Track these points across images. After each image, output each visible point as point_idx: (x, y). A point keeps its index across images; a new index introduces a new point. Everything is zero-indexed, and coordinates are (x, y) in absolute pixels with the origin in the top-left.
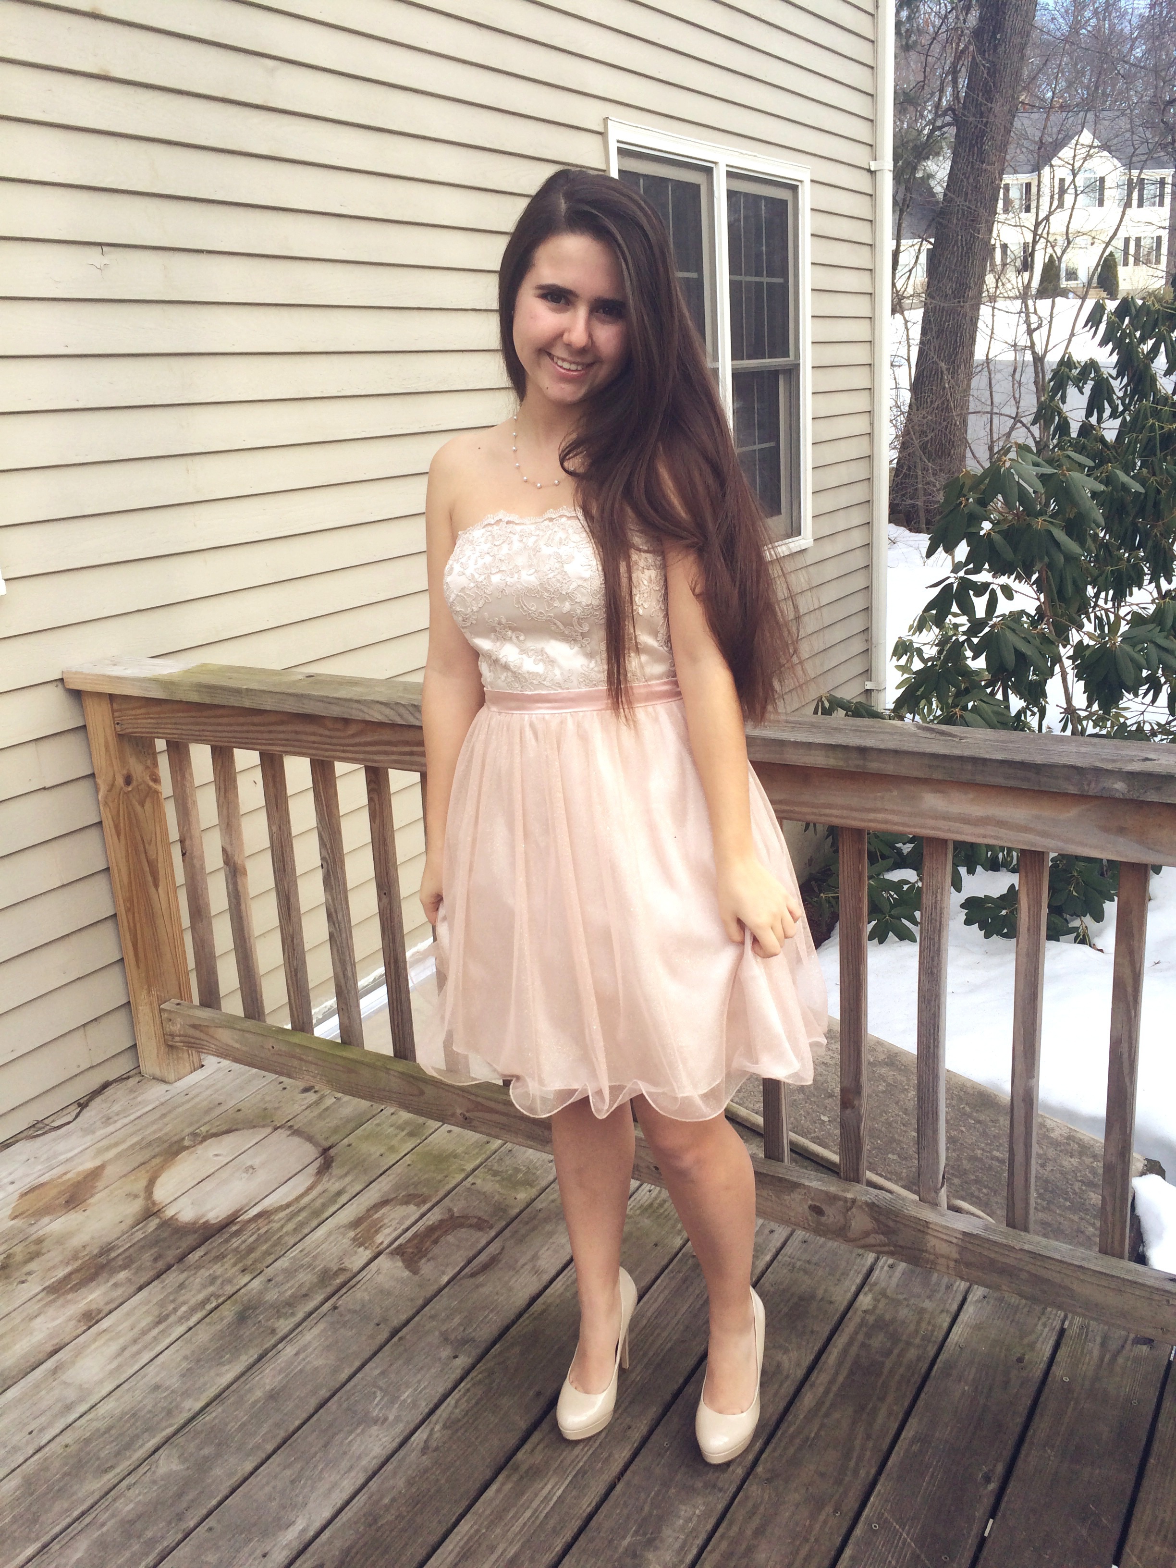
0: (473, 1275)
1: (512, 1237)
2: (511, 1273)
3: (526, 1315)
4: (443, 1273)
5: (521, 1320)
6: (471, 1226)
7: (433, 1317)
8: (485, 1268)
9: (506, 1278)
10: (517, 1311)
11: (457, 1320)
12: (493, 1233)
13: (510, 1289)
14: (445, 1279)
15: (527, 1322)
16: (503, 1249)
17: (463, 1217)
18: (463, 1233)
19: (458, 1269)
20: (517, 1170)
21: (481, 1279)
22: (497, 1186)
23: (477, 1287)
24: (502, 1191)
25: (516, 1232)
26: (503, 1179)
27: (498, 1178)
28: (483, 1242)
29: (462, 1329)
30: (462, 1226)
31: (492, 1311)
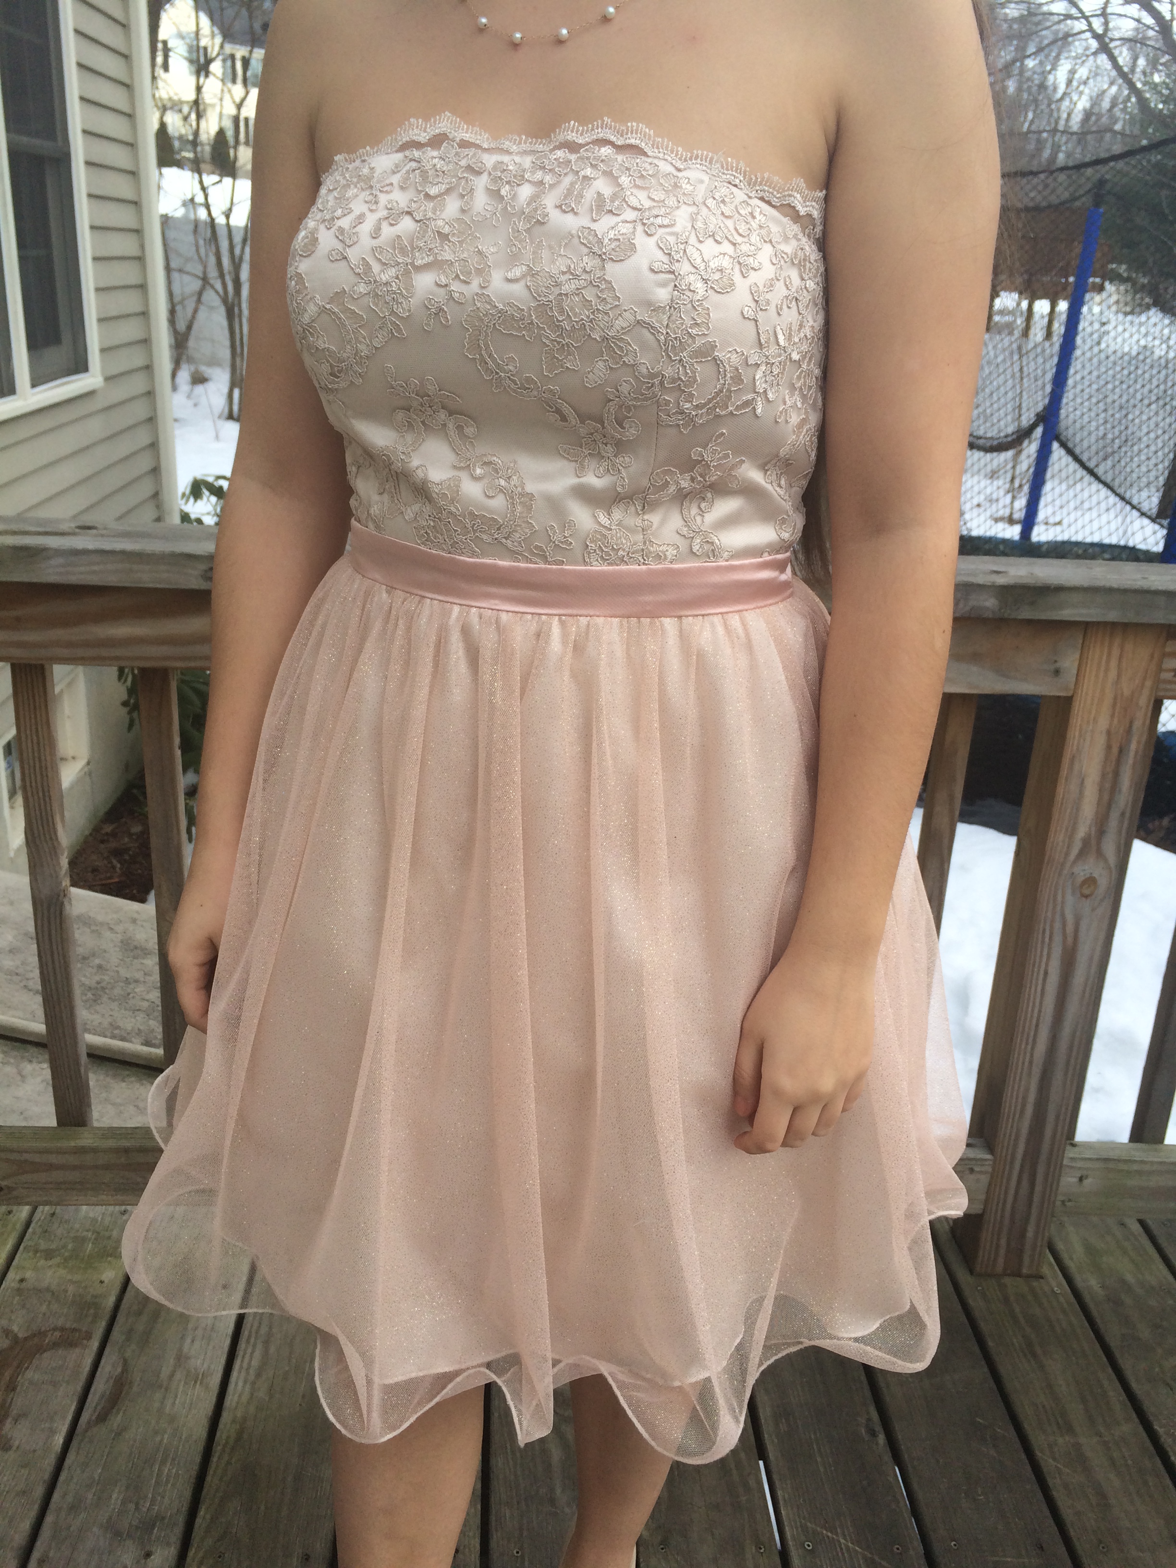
0: (102, 1417)
1: (128, 1339)
2: (158, 1396)
3: (217, 1449)
4: (53, 1432)
5: (215, 1459)
6: (55, 1345)
7: (74, 1508)
8: (114, 1400)
9: (157, 1405)
10: (200, 1447)
11: (116, 1497)
12: (95, 1344)
13: (172, 1419)
14: (59, 1440)
15: (226, 1457)
16: (125, 1361)
17: (34, 1335)
18: (48, 1360)
19: (70, 1417)
20: (81, 1241)
21: (116, 1420)
22: (62, 1272)
23: (118, 1434)
24: (77, 1277)
25: (131, 1331)
26: (66, 1260)
27: (57, 1260)
28: (88, 1362)
29: (132, 1506)
30: (40, 1349)
31: (163, 1462)
